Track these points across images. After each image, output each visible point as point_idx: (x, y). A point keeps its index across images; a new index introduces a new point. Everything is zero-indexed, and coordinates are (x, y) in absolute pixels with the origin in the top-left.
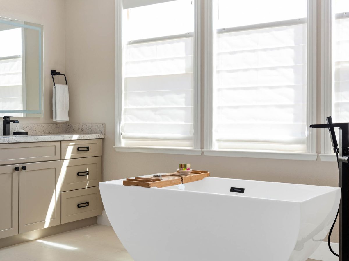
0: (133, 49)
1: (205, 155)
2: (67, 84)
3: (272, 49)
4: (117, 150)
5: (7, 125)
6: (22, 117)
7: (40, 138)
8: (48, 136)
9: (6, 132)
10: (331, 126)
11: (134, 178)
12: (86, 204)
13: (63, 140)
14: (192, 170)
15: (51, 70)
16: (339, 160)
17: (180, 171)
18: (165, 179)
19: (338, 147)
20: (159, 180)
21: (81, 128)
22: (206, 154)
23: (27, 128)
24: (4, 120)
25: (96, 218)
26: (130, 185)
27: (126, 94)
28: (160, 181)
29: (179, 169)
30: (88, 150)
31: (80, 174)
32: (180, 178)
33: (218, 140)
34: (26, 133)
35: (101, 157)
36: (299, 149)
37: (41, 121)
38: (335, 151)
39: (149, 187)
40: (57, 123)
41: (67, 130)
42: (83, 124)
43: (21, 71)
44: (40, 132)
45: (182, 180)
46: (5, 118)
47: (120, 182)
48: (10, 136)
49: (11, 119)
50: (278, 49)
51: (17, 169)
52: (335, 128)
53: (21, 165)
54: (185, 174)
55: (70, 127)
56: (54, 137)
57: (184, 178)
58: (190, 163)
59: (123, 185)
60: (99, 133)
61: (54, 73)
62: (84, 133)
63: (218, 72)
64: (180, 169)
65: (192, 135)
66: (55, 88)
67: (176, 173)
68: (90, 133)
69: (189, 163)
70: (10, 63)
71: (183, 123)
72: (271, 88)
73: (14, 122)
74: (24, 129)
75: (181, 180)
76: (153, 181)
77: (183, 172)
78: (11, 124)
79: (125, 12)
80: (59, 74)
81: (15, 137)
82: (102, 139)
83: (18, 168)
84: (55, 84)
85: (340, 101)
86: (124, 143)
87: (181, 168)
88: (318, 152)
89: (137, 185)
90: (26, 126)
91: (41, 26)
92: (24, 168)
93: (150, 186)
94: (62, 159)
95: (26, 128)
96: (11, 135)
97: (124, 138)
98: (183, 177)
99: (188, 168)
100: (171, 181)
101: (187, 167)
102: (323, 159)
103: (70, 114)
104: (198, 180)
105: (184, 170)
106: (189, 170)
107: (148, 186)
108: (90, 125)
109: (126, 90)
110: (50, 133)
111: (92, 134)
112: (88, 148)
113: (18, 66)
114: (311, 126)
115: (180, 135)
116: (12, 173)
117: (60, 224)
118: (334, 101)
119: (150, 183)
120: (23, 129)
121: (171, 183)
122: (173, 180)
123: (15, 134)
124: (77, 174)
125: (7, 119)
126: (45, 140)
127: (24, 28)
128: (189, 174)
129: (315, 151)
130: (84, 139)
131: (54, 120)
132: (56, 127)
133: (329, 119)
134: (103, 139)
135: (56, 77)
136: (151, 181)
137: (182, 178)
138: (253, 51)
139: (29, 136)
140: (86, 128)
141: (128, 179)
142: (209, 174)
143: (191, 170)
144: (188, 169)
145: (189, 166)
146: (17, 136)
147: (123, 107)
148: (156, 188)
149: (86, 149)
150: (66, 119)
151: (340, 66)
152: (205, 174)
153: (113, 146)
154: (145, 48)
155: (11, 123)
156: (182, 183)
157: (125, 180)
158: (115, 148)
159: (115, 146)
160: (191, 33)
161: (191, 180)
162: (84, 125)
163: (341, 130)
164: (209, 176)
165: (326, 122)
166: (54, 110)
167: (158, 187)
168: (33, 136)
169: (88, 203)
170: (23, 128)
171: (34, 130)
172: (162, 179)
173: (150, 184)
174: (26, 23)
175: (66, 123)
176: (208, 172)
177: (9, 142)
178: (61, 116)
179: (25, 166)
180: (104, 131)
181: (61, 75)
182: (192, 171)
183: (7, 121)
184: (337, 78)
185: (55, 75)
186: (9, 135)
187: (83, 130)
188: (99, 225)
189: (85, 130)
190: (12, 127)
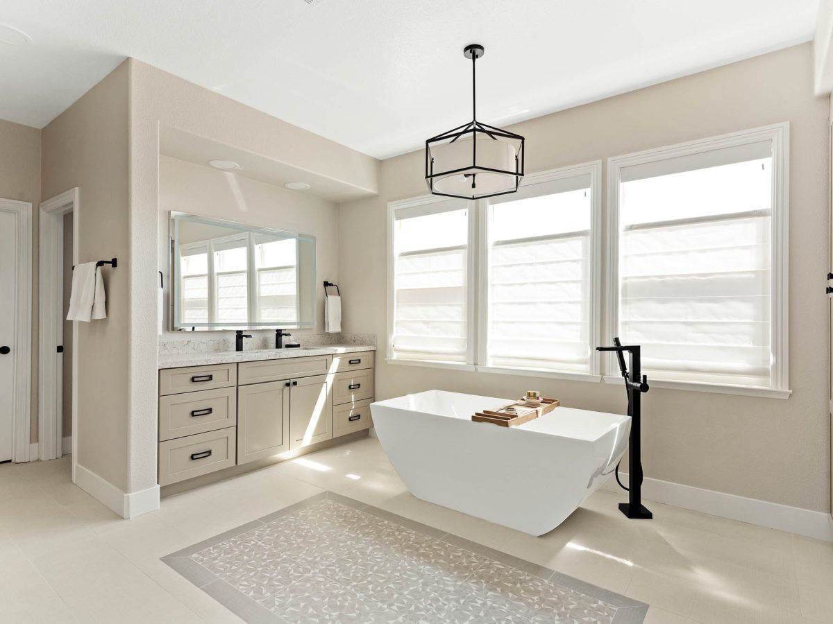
0: (405, 260)
2: (339, 295)
3: (551, 263)
4: (389, 363)
5: (279, 338)
6: (295, 329)
7: (311, 352)
8: (319, 350)
9: (278, 345)
10: (619, 349)
12: (357, 417)
13: (335, 353)
15: (324, 282)
16: (628, 386)
19: (628, 371)
21: (353, 339)
22: (480, 371)
23: (299, 341)
24: (277, 333)
25: (366, 431)
27: (397, 306)
30: (360, 363)
31: (352, 387)
33: (493, 356)
34: (298, 346)
35: (372, 369)
36: (583, 369)
37: (314, 334)
38: (623, 375)
40: (329, 335)
41: (339, 341)
42: (355, 335)
43: (295, 280)
44: (313, 343)
46: (277, 330)
48: (282, 349)
49: (283, 332)
50: (558, 262)
51: (288, 385)
52: (623, 352)
53: (292, 381)
55: (343, 338)
56: (326, 351)
60: (370, 345)
61: (326, 284)
62: (356, 346)
63: (493, 285)
65: (464, 349)
66: (327, 299)
68: (362, 344)
70: (285, 272)
71: (459, 337)
72: (550, 303)
73: (286, 335)
78: (283, 337)
79: (396, 223)
80: (331, 285)
81: (287, 351)
83: (289, 383)
84: (328, 296)
85: (628, 320)
86: (395, 356)
88: (602, 374)
90: (298, 339)
91: (314, 238)
92: (295, 383)
94: (333, 373)
96: (284, 347)
97: (395, 350)
102: (607, 382)
103: (343, 325)
108: (361, 336)
109: (398, 302)
110: (322, 344)
111: (364, 346)
112: (360, 360)
113: (292, 276)
114: (597, 349)
115: (455, 350)
116: (283, 389)
117: (331, 438)
118: (621, 319)
120: (296, 341)
123: (288, 346)
124: (349, 387)
125: (280, 332)
126: (316, 354)
127: (298, 239)
129: (598, 372)
130: (356, 351)
131: (326, 331)
132: (328, 339)
133: (617, 340)
134: (374, 351)
135: (329, 288)
138: (531, 264)
139: (301, 349)
140: (358, 339)
146: (289, 348)
147: (395, 319)
149: (357, 362)
150: (338, 330)
151: (626, 281)
153: (385, 359)
154: (416, 259)
158: (386, 361)
159: (387, 359)
160: (465, 245)
163: (632, 354)
165: (613, 345)
166: (326, 321)
168: (305, 349)
169: (359, 416)
171: (306, 343)
174: (300, 235)
175: (338, 334)
177: (280, 358)
178: (334, 327)
180: (375, 343)
181: (333, 286)
183: (279, 334)
184: (625, 294)
185: (328, 286)
186: (281, 347)
187: (354, 341)
188: (370, 437)
189: (357, 342)
190: (285, 340)
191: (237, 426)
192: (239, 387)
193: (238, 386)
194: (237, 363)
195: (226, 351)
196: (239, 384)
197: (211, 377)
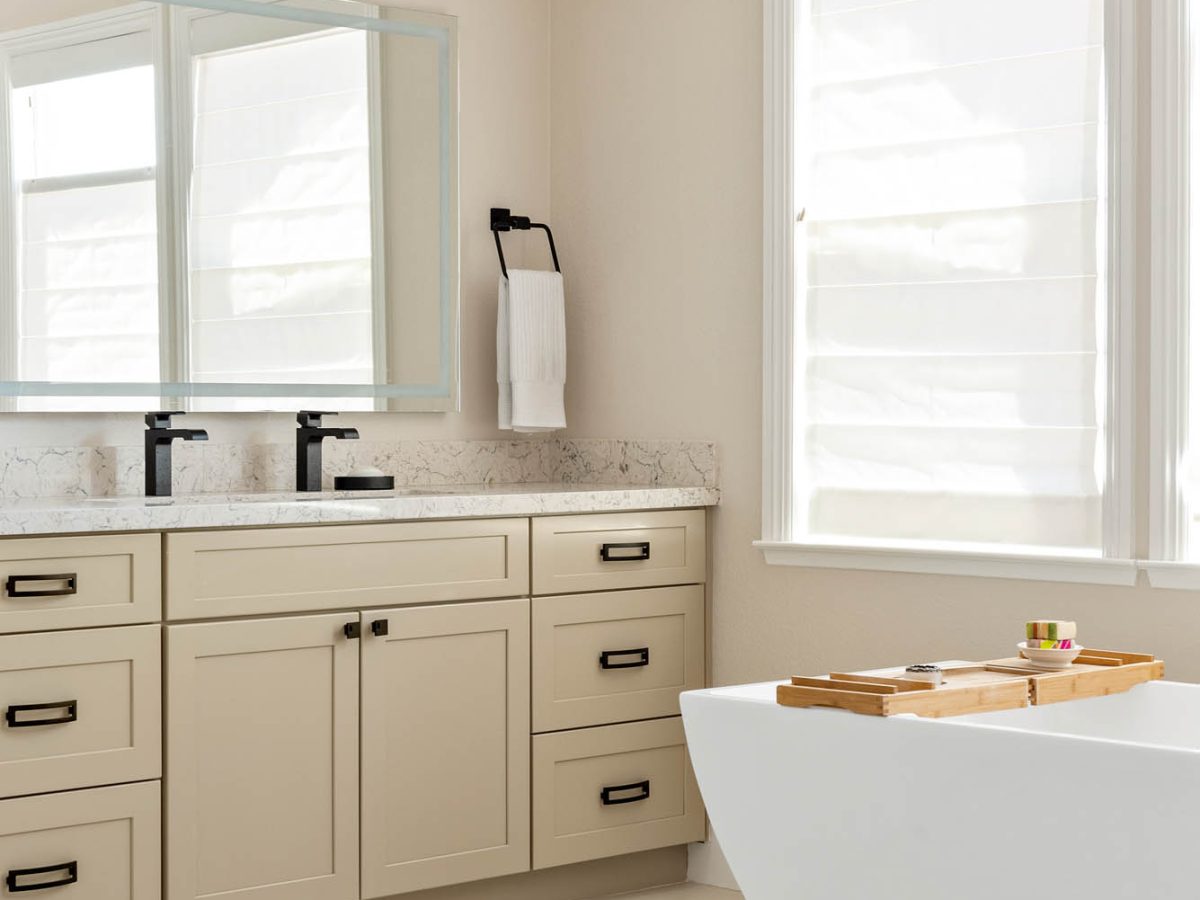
1: (1154, 584)
2: (558, 269)
4: (770, 559)
5: (311, 449)
6: (370, 412)
7: (444, 505)
8: (476, 497)
9: (305, 480)
11: (827, 678)
12: (637, 792)
13: (539, 511)
14: (1082, 648)
15: (492, 210)
17: (1030, 655)
18: (955, 684)
20: (927, 686)
21: (619, 459)
22: (1156, 581)
23: (390, 462)
24: (300, 426)
25: (680, 854)
26: (806, 706)
28: (930, 688)
29: (1023, 645)
30: (647, 557)
31: (612, 660)
32: (1024, 679)
34: (388, 483)
35: (701, 587)
39: (881, 715)
40: (515, 440)
41: (556, 469)
42: (626, 444)
44: (446, 477)
45: (1033, 690)
46: (302, 417)
47: (765, 692)
48: (322, 494)
49: (326, 423)
51: (351, 631)
53: (369, 618)
54: (1048, 665)
55: (573, 457)
56: (502, 502)
57: (1042, 681)
58: (1074, 620)
59: (778, 702)
60: (692, 485)
61: (501, 220)
62: (631, 485)
64: (1030, 646)
66: (506, 285)
67: (1015, 661)
68: (656, 483)
69: (1068, 619)
73: (340, 433)
74: (378, 463)
75: (1027, 687)
76: (900, 691)
77: (1041, 656)
78: (328, 441)
80: (524, 223)
81: (341, 499)
82: (705, 507)
83: (358, 625)
84: (508, 271)
86: (801, 531)
87: (1036, 638)
89: (835, 704)
90: (386, 453)
91: (449, 22)
92: (379, 628)
93: (887, 711)
94: (534, 593)
95: (388, 458)
96: (327, 489)
98: (1038, 678)
99: (1065, 641)
100: (981, 692)
101: (1061, 635)
104: (1107, 692)
105: (1046, 646)
106: (1069, 647)
107: (880, 712)
108: (654, 446)
110: (487, 481)
111: (666, 486)
112: (645, 548)
116: (333, 647)
117: (526, 868)
119: (886, 697)
121: (979, 702)
122: (988, 689)
123: (344, 484)
124: (598, 660)
125: (311, 423)
126: (464, 514)
127: (376, 35)
128: (1069, 665)
130: (629, 508)
131: (503, 426)
132: (512, 456)
134: (709, 511)
135: (512, 237)
136: (890, 691)
137: (1031, 682)
139: (401, 494)
140: (638, 461)
141: (797, 681)
142: (1162, 668)
143: (1076, 648)
144: (1066, 644)
145: (1066, 629)
146: (350, 492)
147: (800, 356)
148: (911, 717)
149: (635, 552)
150: (557, 420)
152: (1140, 668)
153: (756, 543)
155: (326, 439)
156: (1033, 703)
157: (788, 683)
158: (762, 550)
159: (765, 541)
161: (1074, 689)
162: (630, 446)
164: (1162, 675)
166: (501, 379)
167: (920, 715)
168: (417, 493)
169: (645, 786)
170: (376, 459)
171: (418, 469)
172: (943, 683)
173: (884, 700)
175: (555, 437)
176: (1156, 662)
177: (322, 520)
178: (535, 406)
179: (385, 622)
180: (713, 474)
181: (532, 229)
182: (1083, 652)
183: (310, 430)
185: (508, 230)
186: (318, 488)
187: (624, 468)
188: (693, 884)
189: (634, 469)
190: (334, 457)
191: (163, 780)
192: (171, 628)
193: (165, 621)
194: (164, 533)
195: (106, 494)
196: (171, 616)
197: (71, 584)
